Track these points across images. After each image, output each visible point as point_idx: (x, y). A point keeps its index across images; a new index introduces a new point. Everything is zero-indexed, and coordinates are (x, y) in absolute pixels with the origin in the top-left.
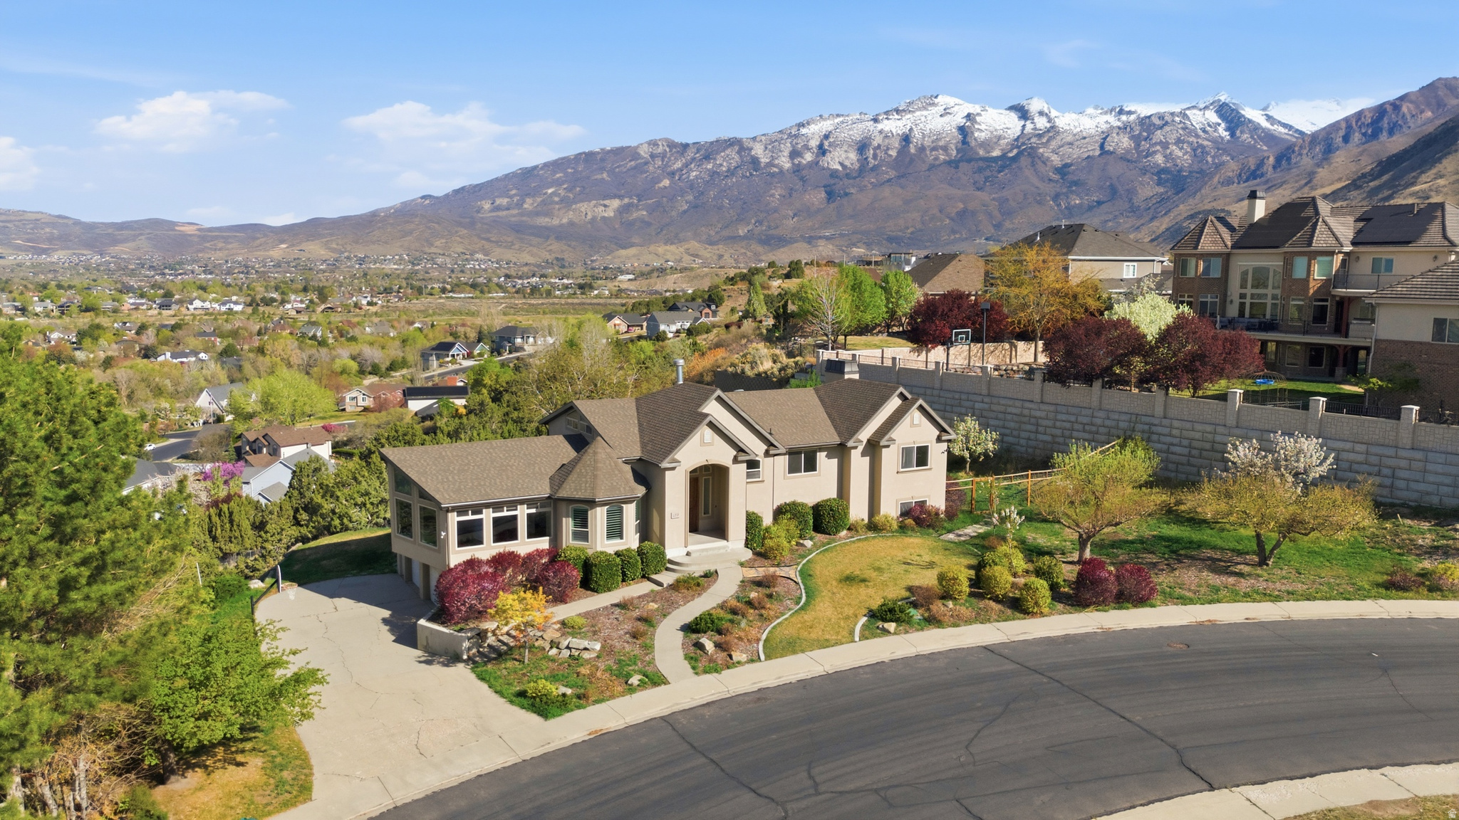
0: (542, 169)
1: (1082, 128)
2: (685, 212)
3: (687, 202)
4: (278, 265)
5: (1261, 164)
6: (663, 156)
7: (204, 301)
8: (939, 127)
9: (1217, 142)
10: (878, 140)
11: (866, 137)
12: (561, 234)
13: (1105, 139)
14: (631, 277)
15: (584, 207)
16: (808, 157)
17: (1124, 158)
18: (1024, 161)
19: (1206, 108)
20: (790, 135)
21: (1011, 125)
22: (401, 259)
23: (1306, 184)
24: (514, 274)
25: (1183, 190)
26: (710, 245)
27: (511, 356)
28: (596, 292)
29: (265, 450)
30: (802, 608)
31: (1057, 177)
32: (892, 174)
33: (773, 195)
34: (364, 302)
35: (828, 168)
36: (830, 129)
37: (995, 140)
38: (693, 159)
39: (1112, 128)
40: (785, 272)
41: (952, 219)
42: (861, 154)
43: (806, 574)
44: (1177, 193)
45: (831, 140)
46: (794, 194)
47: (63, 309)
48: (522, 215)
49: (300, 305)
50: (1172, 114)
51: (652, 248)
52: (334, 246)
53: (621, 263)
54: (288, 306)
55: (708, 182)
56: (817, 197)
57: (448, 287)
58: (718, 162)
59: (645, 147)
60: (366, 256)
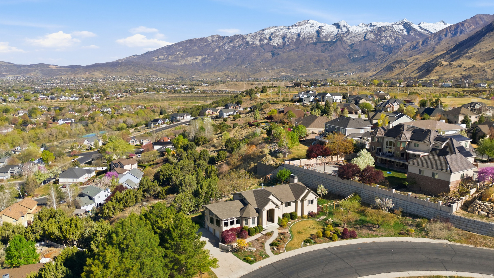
0: (175, 45)
1: (358, 31)
2: (224, 60)
3: (224, 57)
4: (85, 80)
5: (417, 44)
6: (216, 41)
7: (65, 96)
8: (310, 31)
9: (403, 36)
10: (289, 35)
11: (285, 35)
12: (182, 68)
13: (366, 35)
14: (207, 85)
15: (189, 59)
16: (266, 41)
17: (372, 42)
18: (338, 43)
19: (400, 24)
20: (259, 34)
21: (335, 30)
22: (128, 77)
23: (432, 51)
24: (166, 83)
25: (392, 53)
27: (176, 123)
28: (196, 91)
29: (119, 166)
30: (291, 240)
31: (349, 48)
32: (294, 47)
33: (254, 55)
34: (119, 96)
35: (272, 45)
36: (273, 32)
37: (329, 35)
38: (226, 42)
39: (368, 31)
40: (261, 90)
41: (314, 63)
42: (284, 40)
43: (291, 231)
44: (389, 54)
45: (273, 35)
46: (261, 54)
48: (168, 61)
49: (97, 98)
50: (388, 26)
51: (213, 73)
52: (104, 73)
53: (202, 78)
54: (94, 98)
55: (231, 50)
56: (269, 55)
57: (145, 89)
58: (235, 43)
59: (210, 38)
60: (116, 77)
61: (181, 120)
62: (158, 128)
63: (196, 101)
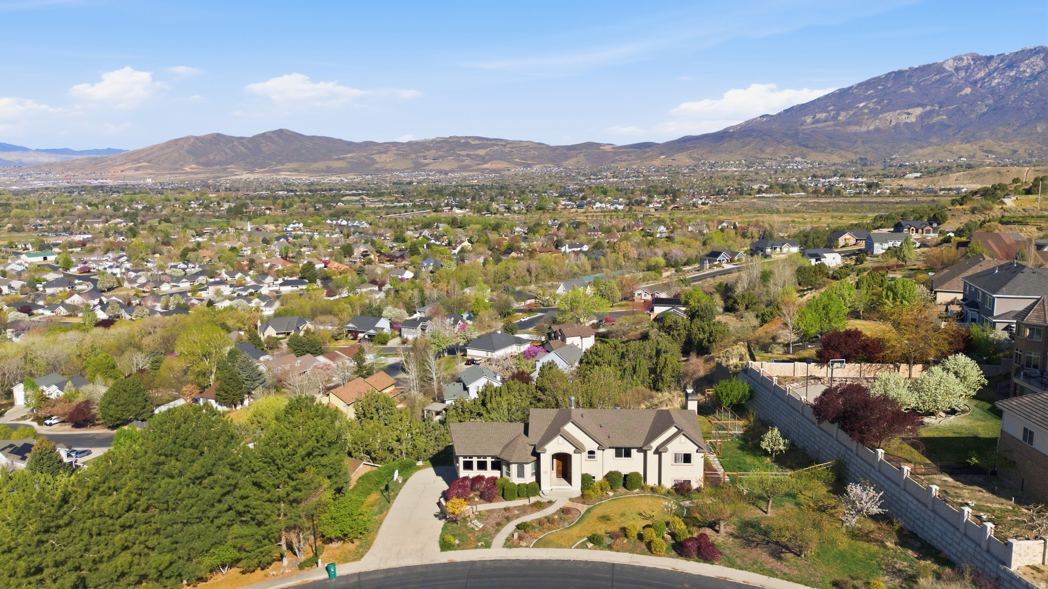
0: (856, 88)
2: (984, 114)
3: (986, 106)
4: (658, 171)
6: (967, 68)
7: (601, 203)
12: (867, 138)
14: (918, 175)
15: (889, 116)
22: (740, 163)
24: (819, 174)
26: (1005, 141)
28: (879, 191)
29: (559, 338)
30: (569, 527)
34: (700, 202)
38: (996, 69)
43: (589, 511)
47: (528, 209)
48: (836, 125)
49: (658, 205)
51: (946, 147)
52: (696, 156)
53: (917, 160)
54: (651, 206)
55: (1009, 87)
57: (765, 186)
58: (1021, 70)
59: (951, 62)
60: (716, 162)
61: (772, 256)
62: (716, 269)
63: (864, 214)
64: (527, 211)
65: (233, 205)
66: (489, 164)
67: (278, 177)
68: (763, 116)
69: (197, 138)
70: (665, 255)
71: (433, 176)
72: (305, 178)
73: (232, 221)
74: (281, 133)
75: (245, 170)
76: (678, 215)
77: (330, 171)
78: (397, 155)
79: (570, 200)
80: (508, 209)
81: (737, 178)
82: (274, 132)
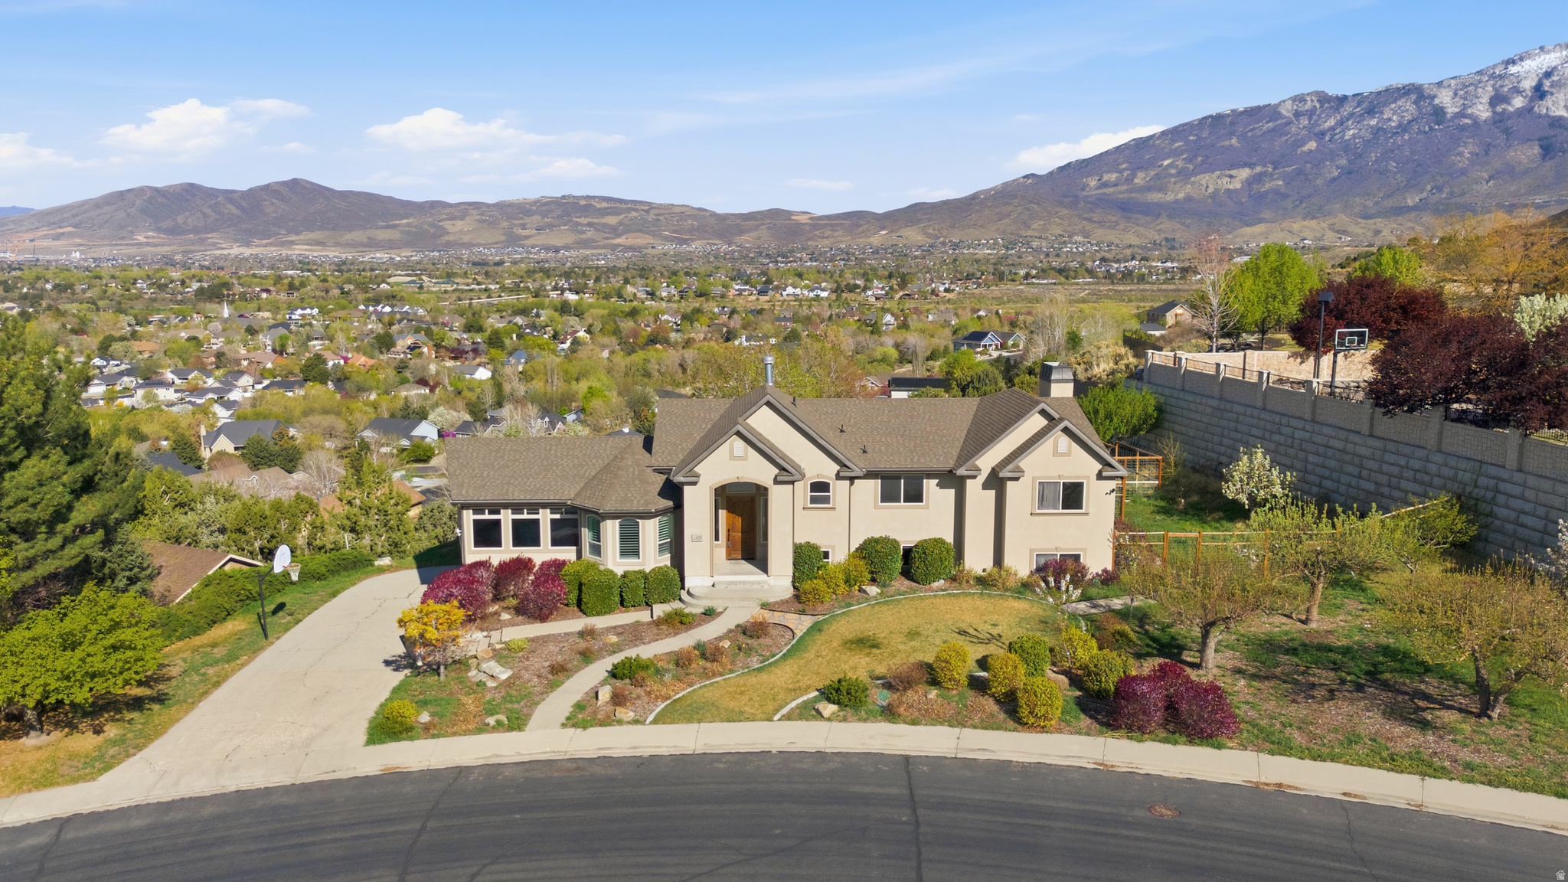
2: (1334, 179)
3: (1338, 168)
4: (876, 252)
6: (1311, 113)
7: (795, 288)
12: (1178, 211)
15: (1205, 179)
16: (1518, 102)
20: (1493, 76)
22: (996, 243)
24: (1107, 255)
26: (1363, 218)
28: (1199, 277)
30: (761, 669)
33: (1460, 154)
34: (942, 289)
35: (1547, 116)
36: (1554, 64)
38: (1351, 115)
43: (818, 628)
45: (1555, 78)
46: (1493, 152)
47: (682, 295)
48: (1130, 191)
49: (880, 292)
52: (931, 231)
54: (870, 293)
55: (1369, 141)
56: (1527, 154)
57: (1034, 272)
58: (1385, 117)
59: (1289, 105)
60: (961, 241)
64: (682, 298)
65: (206, 285)
66: (624, 237)
67: (289, 253)
68: (1027, 177)
69: (156, 190)
70: (897, 346)
71: (535, 253)
72: (334, 254)
73: (201, 305)
74: (295, 184)
75: (236, 241)
76: (909, 304)
77: (373, 244)
78: (480, 221)
79: (746, 283)
80: (652, 295)
81: (992, 261)
82: (284, 183)
